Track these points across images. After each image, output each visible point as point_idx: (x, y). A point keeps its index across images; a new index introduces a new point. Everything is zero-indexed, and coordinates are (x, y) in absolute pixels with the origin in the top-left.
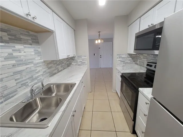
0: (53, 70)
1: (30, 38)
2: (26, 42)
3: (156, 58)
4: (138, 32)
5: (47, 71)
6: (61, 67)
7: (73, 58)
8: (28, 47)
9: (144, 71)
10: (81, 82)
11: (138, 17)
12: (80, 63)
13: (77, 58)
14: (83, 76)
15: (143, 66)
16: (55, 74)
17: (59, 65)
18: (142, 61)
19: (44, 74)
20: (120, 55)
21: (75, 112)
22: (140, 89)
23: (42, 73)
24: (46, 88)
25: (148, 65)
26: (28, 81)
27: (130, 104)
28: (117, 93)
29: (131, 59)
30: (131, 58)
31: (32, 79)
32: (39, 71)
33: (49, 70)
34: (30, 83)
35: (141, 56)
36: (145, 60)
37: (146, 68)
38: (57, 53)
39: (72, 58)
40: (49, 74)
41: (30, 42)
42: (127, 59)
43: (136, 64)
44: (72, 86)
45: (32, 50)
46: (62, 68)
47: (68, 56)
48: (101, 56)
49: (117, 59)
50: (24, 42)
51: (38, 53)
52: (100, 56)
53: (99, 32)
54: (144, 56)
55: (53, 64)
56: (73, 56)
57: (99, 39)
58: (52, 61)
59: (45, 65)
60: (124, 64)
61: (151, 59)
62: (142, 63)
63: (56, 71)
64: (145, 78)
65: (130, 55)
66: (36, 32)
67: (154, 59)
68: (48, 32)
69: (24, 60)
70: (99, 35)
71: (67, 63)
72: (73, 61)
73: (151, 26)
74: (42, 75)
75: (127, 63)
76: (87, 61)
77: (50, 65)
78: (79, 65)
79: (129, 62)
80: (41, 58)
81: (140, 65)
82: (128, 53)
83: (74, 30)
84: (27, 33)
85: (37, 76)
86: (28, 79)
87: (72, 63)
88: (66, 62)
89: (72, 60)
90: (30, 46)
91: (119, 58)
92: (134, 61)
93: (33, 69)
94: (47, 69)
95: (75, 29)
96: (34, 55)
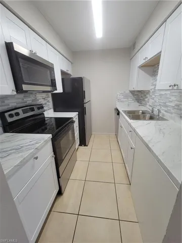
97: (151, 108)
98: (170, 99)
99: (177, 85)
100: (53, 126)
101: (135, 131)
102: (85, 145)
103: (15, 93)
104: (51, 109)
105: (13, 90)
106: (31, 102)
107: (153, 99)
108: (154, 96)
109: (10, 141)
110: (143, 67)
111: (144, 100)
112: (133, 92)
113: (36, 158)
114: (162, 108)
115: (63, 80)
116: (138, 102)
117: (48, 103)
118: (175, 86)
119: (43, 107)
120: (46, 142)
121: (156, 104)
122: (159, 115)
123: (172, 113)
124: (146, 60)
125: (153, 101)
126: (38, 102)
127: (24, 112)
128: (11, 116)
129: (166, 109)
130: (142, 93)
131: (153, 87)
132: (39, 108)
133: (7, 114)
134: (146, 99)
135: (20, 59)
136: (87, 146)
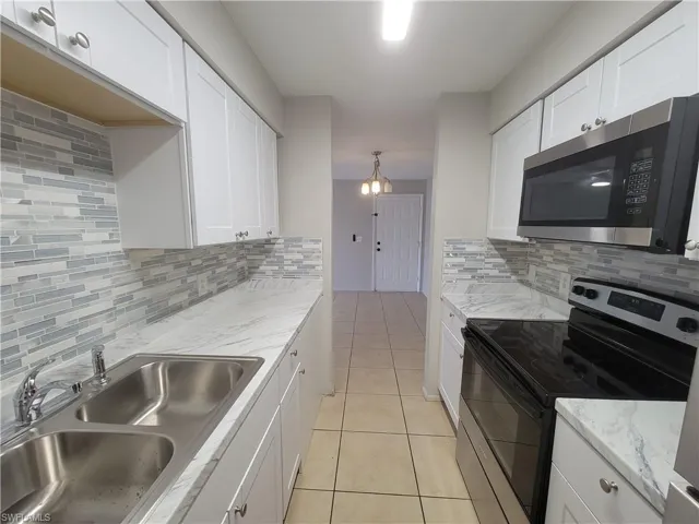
0: (171, 294)
1: (67, 145)
2: (41, 159)
3: (610, 262)
4: (536, 152)
5: (136, 296)
6: (211, 280)
7: (266, 246)
8: (49, 182)
9: (562, 313)
10: (291, 352)
11: (536, 96)
12: (295, 268)
13: (282, 246)
14: (302, 325)
15: (556, 295)
16: (178, 308)
17: (199, 270)
18: (549, 272)
19: (121, 311)
20: (460, 242)
21: (242, 515)
22: (564, 404)
23: (112, 306)
24: (117, 377)
25: (578, 290)
26: (20, 340)
27: (510, 473)
28: (443, 402)
29: (501, 261)
30: (502, 256)
31: (46, 330)
32: (95, 296)
33: (147, 293)
34: (30, 351)
35: (542, 252)
36: (564, 267)
37: (570, 302)
38: (188, 219)
39: (263, 247)
40: (145, 307)
41: (68, 159)
42: (487, 260)
43: (521, 282)
44: (241, 373)
45: (72, 196)
46: (214, 287)
47: (241, 235)
48: (379, 246)
49: (447, 260)
50: (28, 157)
51: (100, 215)
52: (374, 246)
53: (377, 154)
54: (559, 252)
55: (171, 267)
56: (266, 237)
57: (376, 180)
58: (167, 251)
59: (133, 268)
60: (475, 282)
61: (589, 266)
62: (551, 282)
63: (185, 297)
64: (565, 343)
65: (500, 245)
66: (103, 122)
67: (603, 265)
68: (155, 126)
69: (12, 242)
70: (377, 164)
71: (239, 264)
72: (263, 257)
73: (594, 127)
74: (110, 313)
75: (488, 276)
76: (323, 262)
77: (155, 271)
78: (290, 275)
79: (495, 272)
80: (111, 235)
81: (538, 289)
82: (491, 237)
83: (279, 137)
84: (54, 122)
85: (81, 319)
86: (23, 331)
87: (261, 268)
88: (234, 260)
89: (262, 253)
90: (62, 177)
91: (456, 255)
92: (515, 272)
93: (60, 283)
94: (140, 285)
95: (282, 133)
96: (79, 218)
98: (82, 288)
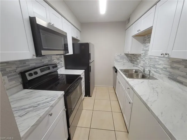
5: (168, 69)
32: (160, 64)
40: (169, 73)
55: (183, 66)
59: (169, 62)
74: (162, 69)
97: (143, 68)
98: (159, 62)
99: (169, 54)
100: (64, 81)
101: (132, 89)
102: (90, 96)
103: (35, 57)
104: (63, 67)
105: (33, 55)
106: (47, 62)
107: (144, 61)
108: (145, 59)
109: (28, 98)
110: (136, 36)
111: (136, 61)
112: (127, 55)
113: (51, 115)
114: (152, 69)
115: (73, 44)
116: (131, 62)
117: (60, 63)
118: (166, 54)
119: (56, 66)
120: (60, 98)
121: (147, 65)
122: (149, 75)
123: (160, 74)
124: (139, 32)
125: (144, 62)
126: (53, 62)
127: (42, 71)
128: (31, 75)
129: (155, 70)
130: (134, 56)
131: (144, 52)
132: (53, 67)
133: (27, 74)
134: (138, 61)
135: (41, 30)
136: (91, 96)
